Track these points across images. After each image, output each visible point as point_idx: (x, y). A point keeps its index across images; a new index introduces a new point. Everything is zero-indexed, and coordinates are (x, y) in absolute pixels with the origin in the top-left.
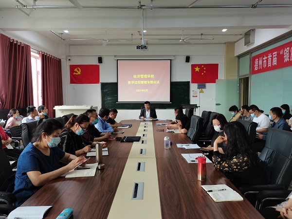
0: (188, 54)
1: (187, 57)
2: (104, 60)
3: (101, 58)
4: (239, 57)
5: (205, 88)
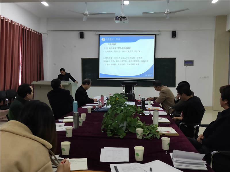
0: (174, 29)
1: (173, 32)
2: (86, 34)
3: (83, 33)
5: (193, 65)
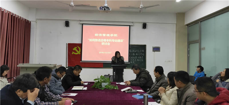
0: (145, 21)
1: (144, 24)
2: (71, 24)
3: (68, 22)
4: (189, 25)
5: (159, 51)
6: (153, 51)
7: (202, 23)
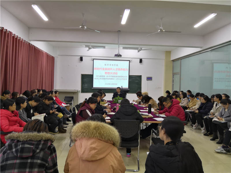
1: (140, 59)
2: (84, 59)
3: (82, 57)
4: (173, 61)
5: (152, 80)
6: (147, 80)
7: (182, 60)
